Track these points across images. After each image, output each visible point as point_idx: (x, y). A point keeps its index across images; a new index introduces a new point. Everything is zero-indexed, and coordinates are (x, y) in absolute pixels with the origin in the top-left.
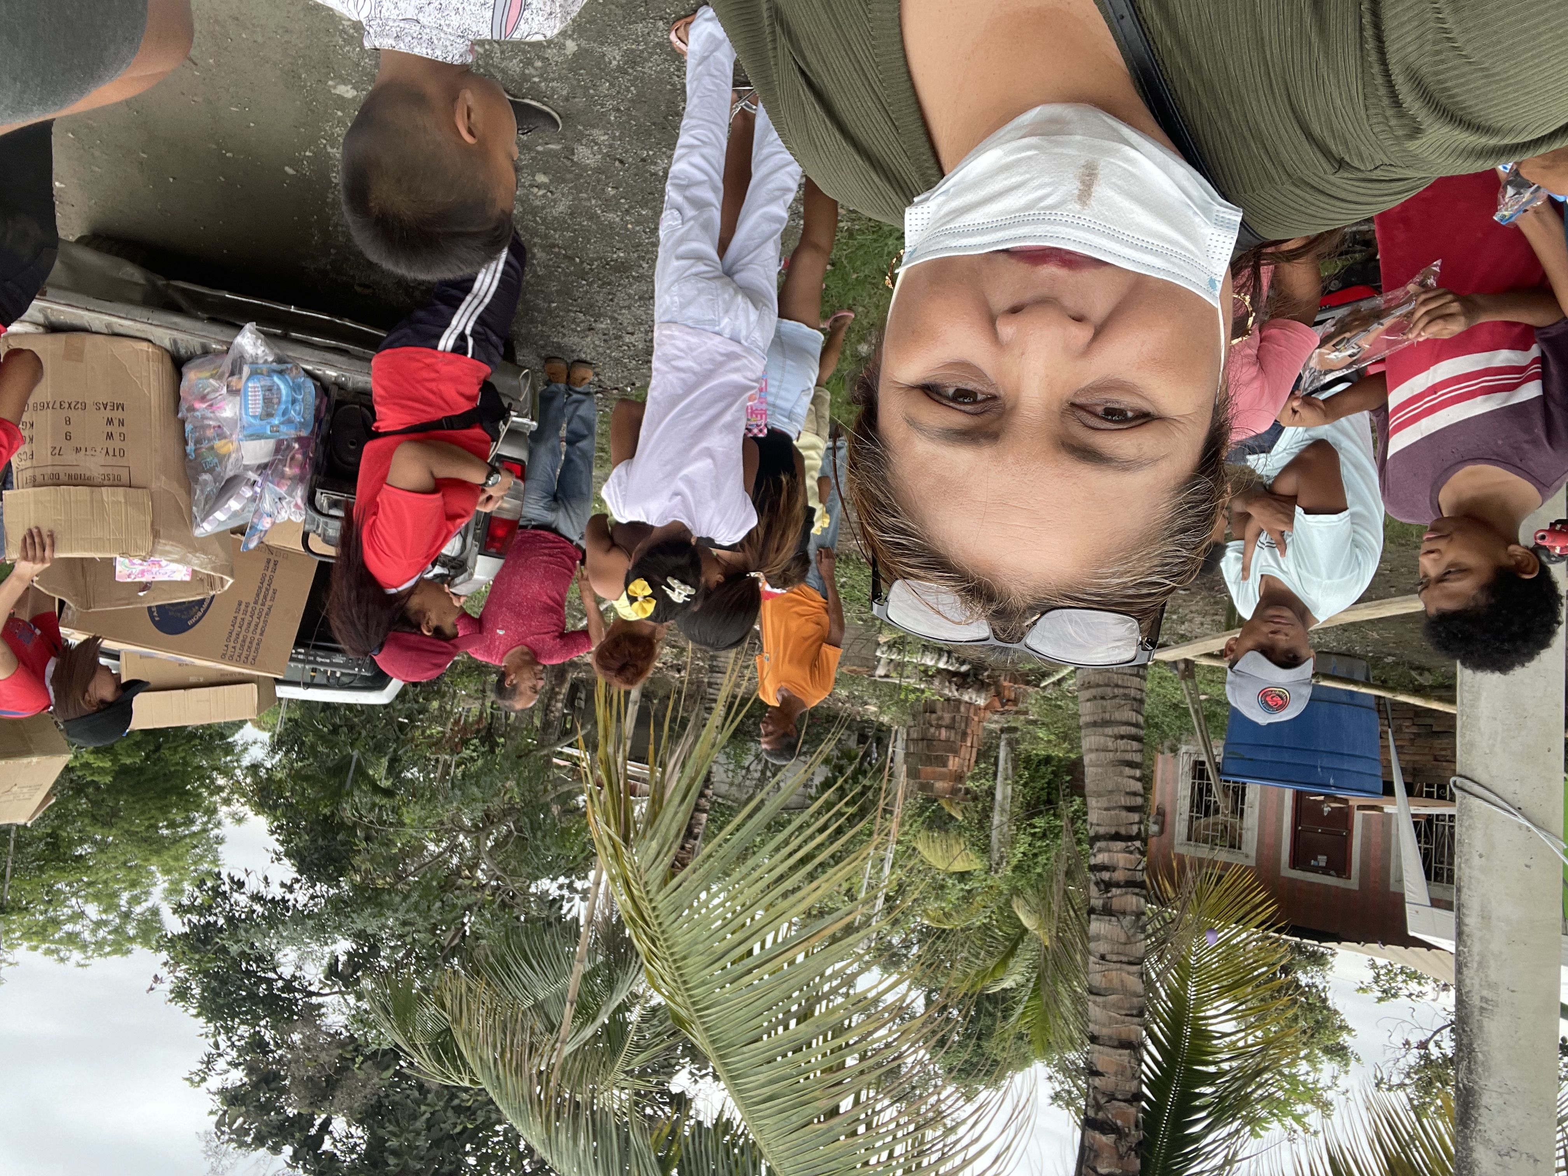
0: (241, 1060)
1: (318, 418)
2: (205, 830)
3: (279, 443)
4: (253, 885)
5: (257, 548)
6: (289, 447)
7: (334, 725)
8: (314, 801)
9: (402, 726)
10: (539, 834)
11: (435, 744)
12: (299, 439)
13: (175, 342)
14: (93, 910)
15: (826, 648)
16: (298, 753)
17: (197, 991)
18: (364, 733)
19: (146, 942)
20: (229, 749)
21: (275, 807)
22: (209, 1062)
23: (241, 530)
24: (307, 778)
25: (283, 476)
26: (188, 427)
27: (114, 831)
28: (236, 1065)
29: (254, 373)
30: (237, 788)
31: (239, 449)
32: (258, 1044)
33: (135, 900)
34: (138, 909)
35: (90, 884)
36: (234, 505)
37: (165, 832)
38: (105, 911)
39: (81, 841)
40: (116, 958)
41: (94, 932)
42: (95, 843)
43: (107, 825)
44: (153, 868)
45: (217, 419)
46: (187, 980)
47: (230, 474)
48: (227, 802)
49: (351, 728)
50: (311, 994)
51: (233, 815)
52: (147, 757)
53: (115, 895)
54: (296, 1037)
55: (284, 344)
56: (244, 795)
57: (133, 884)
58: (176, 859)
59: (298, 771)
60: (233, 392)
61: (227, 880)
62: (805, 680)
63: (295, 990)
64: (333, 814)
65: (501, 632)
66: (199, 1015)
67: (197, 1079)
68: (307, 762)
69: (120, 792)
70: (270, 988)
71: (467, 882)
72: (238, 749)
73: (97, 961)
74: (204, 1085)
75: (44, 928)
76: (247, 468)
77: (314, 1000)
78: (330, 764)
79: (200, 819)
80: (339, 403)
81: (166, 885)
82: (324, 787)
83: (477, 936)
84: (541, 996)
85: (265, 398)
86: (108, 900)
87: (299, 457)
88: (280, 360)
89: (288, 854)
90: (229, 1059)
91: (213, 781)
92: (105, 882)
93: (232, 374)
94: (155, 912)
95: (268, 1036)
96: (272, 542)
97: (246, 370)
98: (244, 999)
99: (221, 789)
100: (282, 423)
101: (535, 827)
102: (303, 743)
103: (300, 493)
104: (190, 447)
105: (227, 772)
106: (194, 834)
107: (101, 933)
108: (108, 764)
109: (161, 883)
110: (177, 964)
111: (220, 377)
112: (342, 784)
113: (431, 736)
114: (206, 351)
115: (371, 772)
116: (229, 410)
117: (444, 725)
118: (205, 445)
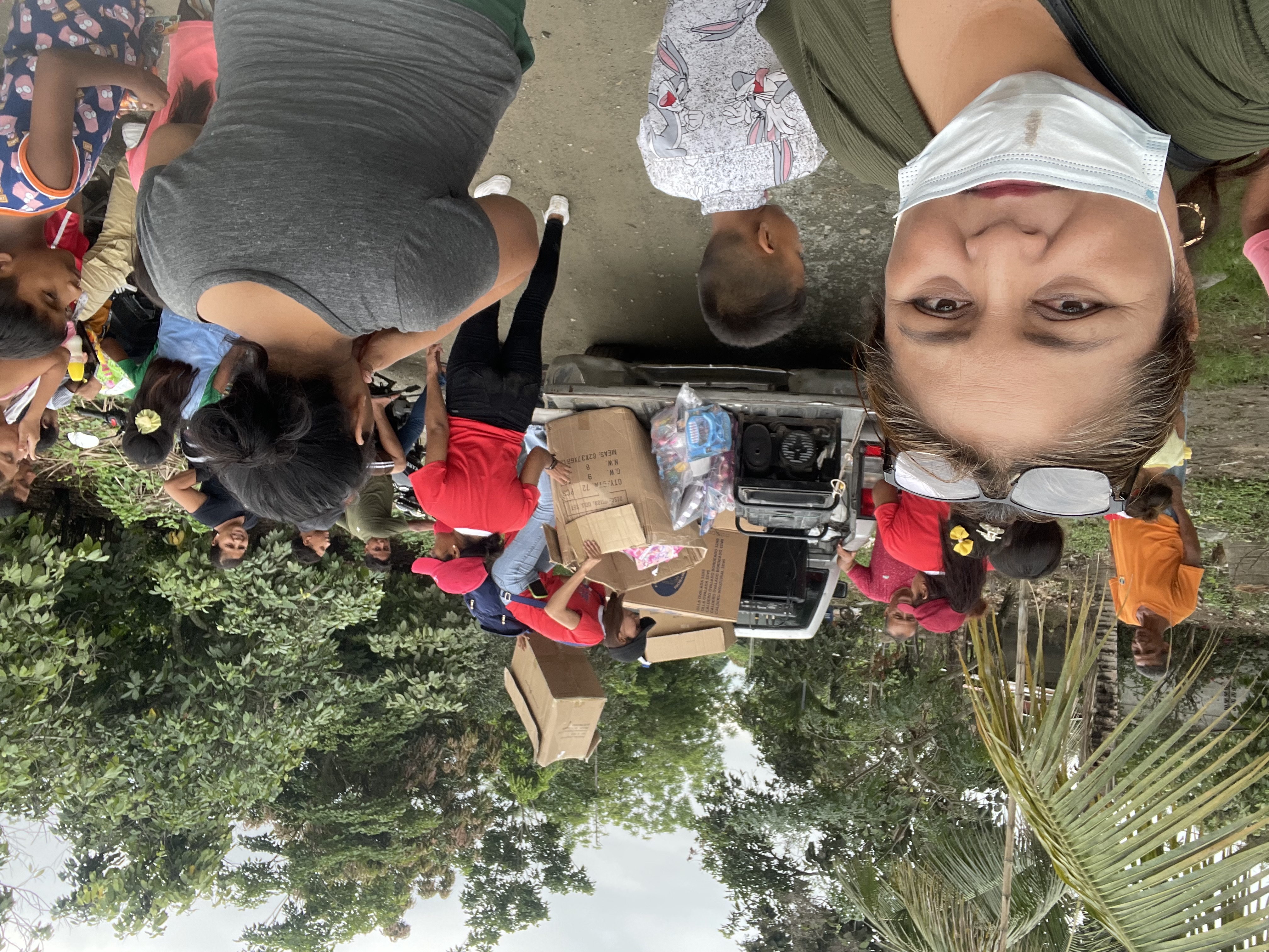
0: (755, 920)
1: (734, 438)
2: (711, 741)
3: (713, 459)
4: (747, 783)
5: (710, 532)
6: (719, 460)
7: (786, 660)
8: (780, 719)
9: (835, 659)
10: (958, 749)
11: (863, 674)
12: (724, 454)
13: (644, 405)
14: (647, 797)
15: (1182, 568)
16: (766, 682)
17: (720, 863)
18: (809, 667)
19: (684, 824)
20: (719, 681)
21: (755, 723)
22: (734, 920)
23: (699, 522)
24: (773, 702)
25: (717, 481)
26: (658, 458)
27: (654, 741)
28: (754, 924)
29: (691, 415)
30: (727, 710)
31: (689, 467)
32: (765, 910)
33: (673, 792)
34: (675, 799)
35: (644, 779)
36: (693, 505)
37: (686, 742)
38: (655, 799)
39: (636, 747)
40: (665, 834)
41: (650, 814)
42: (644, 749)
43: (650, 736)
44: (682, 769)
45: (674, 450)
46: (712, 853)
47: (685, 485)
48: (722, 720)
49: (799, 662)
50: (799, 873)
51: (728, 730)
52: (668, 688)
53: (660, 788)
54: (792, 906)
55: (706, 392)
56: (733, 715)
57: (671, 780)
58: (696, 762)
59: (766, 696)
60: (681, 430)
61: (729, 778)
62: (1168, 600)
63: (788, 869)
64: (795, 730)
65: (886, 577)
66: (722, 882)
67: (727, 932)
68: (772, 689)
69: (655, 712)
70: (769, 866)
71: (905, 788)
72: (725, 680)
73: (654, 835)
74: (732, 937)
75: (621, 809)
76: (695, 479)
77: (802, 878)
78: (787, 690)
79: (707, 732)
80: (746, 425)
81: (691, 781)
82: (786, 709)
83: (920, 834)
84: (981, 891)
85: (700, 430)
86: (655, 789)
87: (726, 466)
88: (706, 404)
89: (768, 760)
90: (748, 918)
91: (711, 705)
92: (653, 778)
93: (679, 419)
94: (686, 801)
95: (773, 903)
96: (718, 527)
97: (687, 414)
98: (751, 872)
99: (717, 710)
100: (713, 445)
101: (954, 742)
102: (767, 675)
103: (730, 491)
104: (661, 471)
105: (720, 699)
106: (704, 744)
107: (655, 815)
108: (645, 693)
109: (687, 781)
110: (704, 840)
111: (670, 422)
112: (798, 706)
113: (860, 667)
114: (663, 407)
115: (819, 697)
116: (679, 443)
117: (868, 658)
118: (669, 468)
